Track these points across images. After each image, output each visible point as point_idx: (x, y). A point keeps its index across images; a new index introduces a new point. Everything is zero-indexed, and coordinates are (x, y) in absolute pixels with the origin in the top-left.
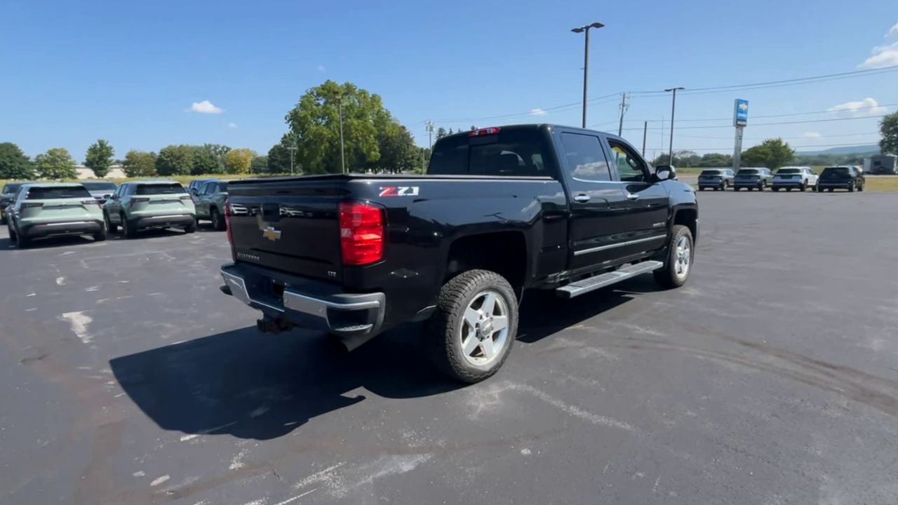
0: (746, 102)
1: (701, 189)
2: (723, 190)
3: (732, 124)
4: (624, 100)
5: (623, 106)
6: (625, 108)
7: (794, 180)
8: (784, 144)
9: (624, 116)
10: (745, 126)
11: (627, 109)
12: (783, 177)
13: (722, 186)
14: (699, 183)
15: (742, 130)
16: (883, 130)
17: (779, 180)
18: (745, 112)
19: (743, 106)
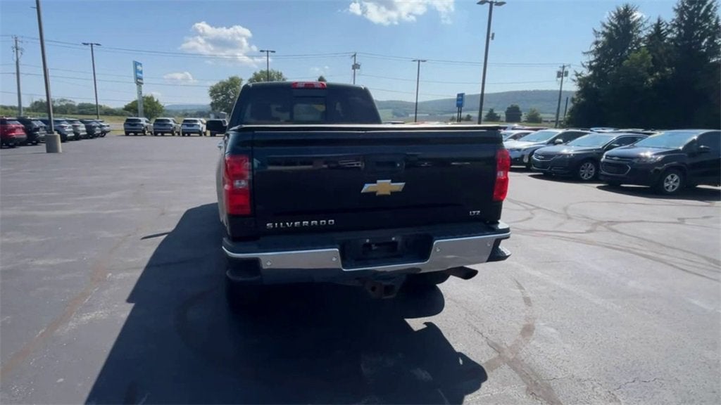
0: (141, 64)
1: (127, 134)
2: (145, 135)
3: (133, 81)
4: (16, 43)
5: (17, 49)
6: (19, 52)
7: (195, 128)
8: (155, 100)
9: (20, 60)
10: (142, 84)
11: (22, 53)
12: (188, 125)
13: (143, 132)
14: (125, 129)
15: (140, 86)
16: (211, 95)
17: (185, 127)
18: (141, 72)
19: (139, 67)
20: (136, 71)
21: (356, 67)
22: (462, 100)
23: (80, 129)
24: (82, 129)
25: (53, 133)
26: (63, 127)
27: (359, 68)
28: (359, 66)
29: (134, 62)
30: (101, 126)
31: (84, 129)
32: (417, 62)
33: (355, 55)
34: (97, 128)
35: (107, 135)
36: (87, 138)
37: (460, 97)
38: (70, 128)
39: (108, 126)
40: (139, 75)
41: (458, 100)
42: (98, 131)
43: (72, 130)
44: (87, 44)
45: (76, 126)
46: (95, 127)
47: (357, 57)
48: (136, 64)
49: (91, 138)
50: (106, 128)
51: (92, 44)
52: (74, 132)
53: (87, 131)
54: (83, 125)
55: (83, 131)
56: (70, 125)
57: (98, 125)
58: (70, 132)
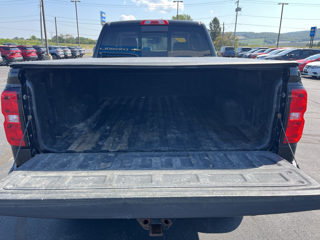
4: (40, 3)
5: (40, 6)
19: (103, 15)
20: (102, 17)
21: (238, 9)
22: (314, 32)
23: (68, 52)
24: (69, 52)
25: (48, 55)
26: (58, 51)
27: (240, 11)
28: (241, 9)
29: (100, 11)
30: (80, 51)
31: (70, 52)
32: (282, 5)
33: (238, 2)
34: (78, 52)
35: (83, 56)
36: (72, 58)
37: (313, 30)
38: (62, 52)
39: (84, 51)
40: (103, 19)
41: (311, 32)
42: (78, 54)
43: (63, 53)
44: (74, 1)
45: (66, 51)
46: (76, 51)
47: (239, 3)
48: (102, 13)
49: (75, 58)
50: (83, 52)
51: (76, 1)
52: (64, 55)
53: (72, 54)
54: (70, 50)
55: (70, 54)
56: (62, 50)
57: (78, 50)
58: (62, 54)
